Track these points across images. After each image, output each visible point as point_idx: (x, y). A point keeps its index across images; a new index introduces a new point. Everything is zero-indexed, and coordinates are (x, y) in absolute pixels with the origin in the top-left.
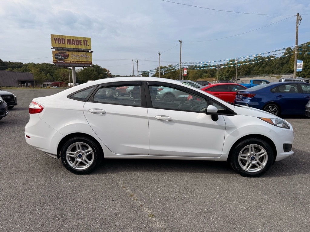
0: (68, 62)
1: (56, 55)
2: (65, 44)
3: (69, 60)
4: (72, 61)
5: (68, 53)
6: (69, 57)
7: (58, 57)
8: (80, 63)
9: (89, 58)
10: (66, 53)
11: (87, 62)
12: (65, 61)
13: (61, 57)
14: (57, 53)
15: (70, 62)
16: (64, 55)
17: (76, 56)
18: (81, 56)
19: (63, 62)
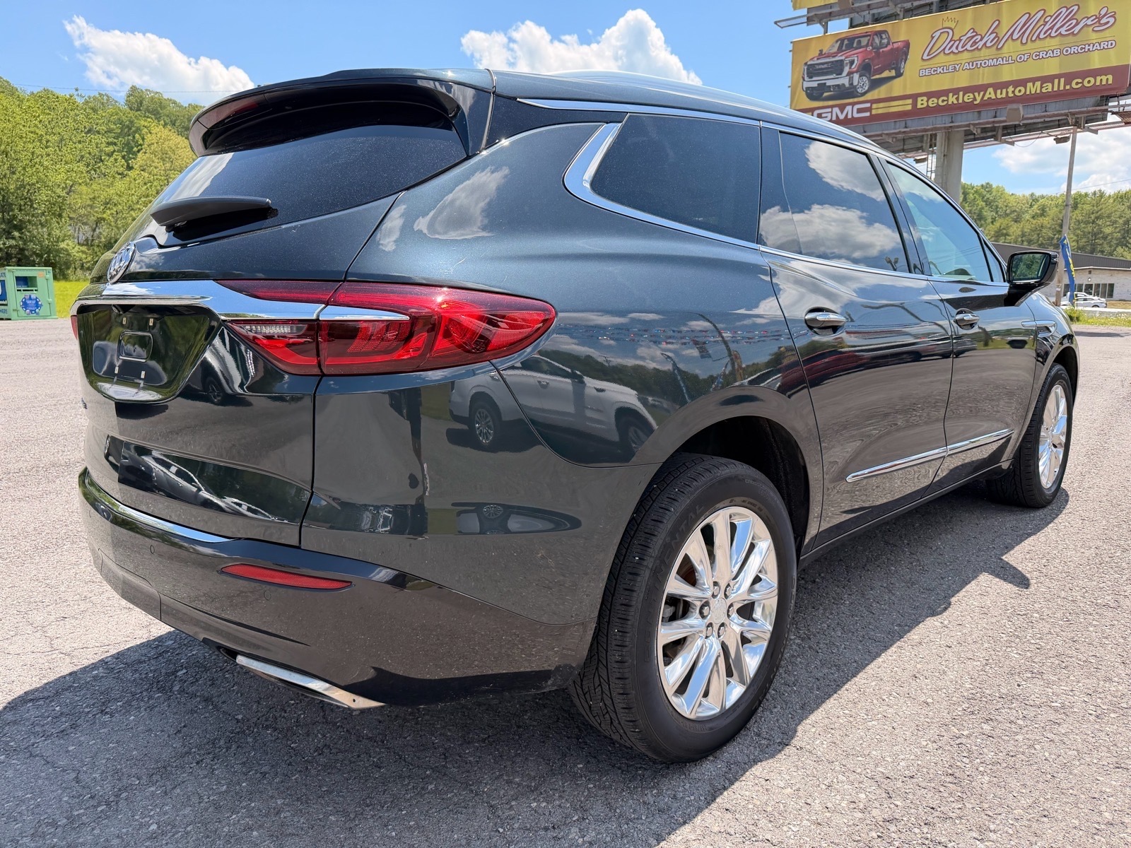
0: (897, 107)
1: (812, 71)
3: (908, 92)
4: (930, 95)
5: (903, 30)
6: (912, 66)
7: (829, 83)
8: (1001, 95)
9: (1094, 36)
10: (889, 38)
11: (1068, 82)
12: (873, 102)
13: (850, 74)
14: (821, 51)
15: (909, 107)
16: (870, 52)
17: (968, 47)
18: (1015, 36)
19: (856, 115)
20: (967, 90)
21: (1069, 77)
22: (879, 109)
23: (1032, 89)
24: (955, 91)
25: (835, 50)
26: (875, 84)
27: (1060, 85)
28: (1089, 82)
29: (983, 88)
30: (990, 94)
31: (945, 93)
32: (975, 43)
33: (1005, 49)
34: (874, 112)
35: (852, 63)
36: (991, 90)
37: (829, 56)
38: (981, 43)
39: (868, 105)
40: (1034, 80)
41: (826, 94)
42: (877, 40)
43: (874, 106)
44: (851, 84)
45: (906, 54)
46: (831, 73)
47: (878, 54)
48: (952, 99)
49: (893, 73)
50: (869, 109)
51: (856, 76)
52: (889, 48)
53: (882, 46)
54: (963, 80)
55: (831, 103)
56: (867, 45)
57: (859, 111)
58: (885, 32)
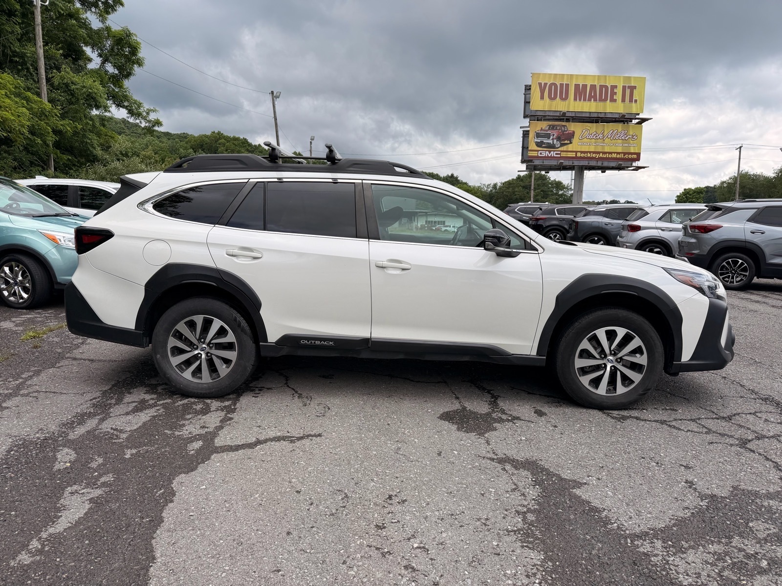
0: (570, 155)
1: (538, 135)
2: (567, 102)
3: (574, 150)
4: (582, 152)
5: (572, 127)
6: (575, 140)
7: (545, 141)
8: (605, 156)
9: (631, 141)
10: (567, 129)
11: (624, 155)
12: (561, 151)
13: (553, 139)
14: (542, 128)
15: (574, 156)
16: (561, 132)
17: (594, 137)
18: (609, 137)
19: (555, 156)
20: (594, 152)
21: (625, 154)
22: (563, 154)
23: (614, 156)
24: (590, 152)
25: (547, 129)
26: (562, 145)
27: (622, 156)
28: (630, 156)
29: (599, 153)
30: (601, 155)
31: (587, 152)
32: (596, 136)
33: (606, 141)
34: (562, 155)
35: (554, 135)
36: (601, 154)
37: (545, 130)
38: (598, 137)
39: (560, 152)
40: (614, 153)
41: (543, 145)
42: (563, 129)
43: (562, 153)
44: (553, 143)
45: (573, 136)
46: (546, 138)
47: (563, 133)
48: (589, 155)
49: (569, 142)
50: (560, 154)
51: (555, 141)
52: (567, 132)
53: (565, 131)
54: (592, 150)
55: (545, 149)
56: (559, 130)
57: (556, 154)
58: (566, 126)
